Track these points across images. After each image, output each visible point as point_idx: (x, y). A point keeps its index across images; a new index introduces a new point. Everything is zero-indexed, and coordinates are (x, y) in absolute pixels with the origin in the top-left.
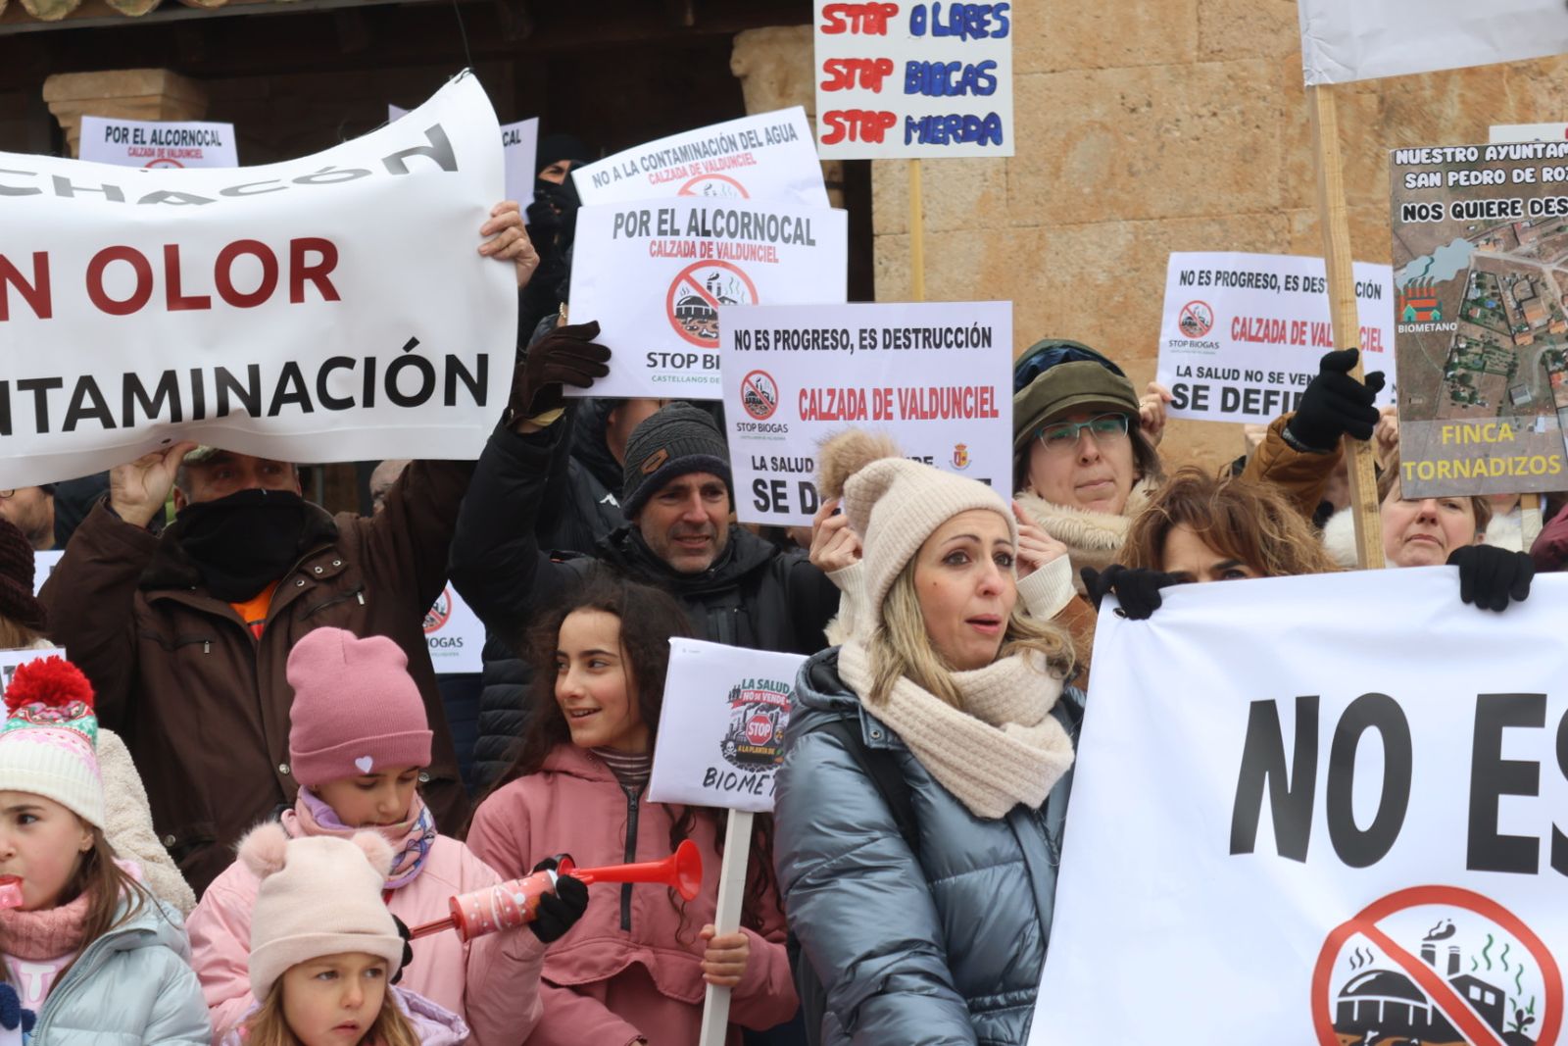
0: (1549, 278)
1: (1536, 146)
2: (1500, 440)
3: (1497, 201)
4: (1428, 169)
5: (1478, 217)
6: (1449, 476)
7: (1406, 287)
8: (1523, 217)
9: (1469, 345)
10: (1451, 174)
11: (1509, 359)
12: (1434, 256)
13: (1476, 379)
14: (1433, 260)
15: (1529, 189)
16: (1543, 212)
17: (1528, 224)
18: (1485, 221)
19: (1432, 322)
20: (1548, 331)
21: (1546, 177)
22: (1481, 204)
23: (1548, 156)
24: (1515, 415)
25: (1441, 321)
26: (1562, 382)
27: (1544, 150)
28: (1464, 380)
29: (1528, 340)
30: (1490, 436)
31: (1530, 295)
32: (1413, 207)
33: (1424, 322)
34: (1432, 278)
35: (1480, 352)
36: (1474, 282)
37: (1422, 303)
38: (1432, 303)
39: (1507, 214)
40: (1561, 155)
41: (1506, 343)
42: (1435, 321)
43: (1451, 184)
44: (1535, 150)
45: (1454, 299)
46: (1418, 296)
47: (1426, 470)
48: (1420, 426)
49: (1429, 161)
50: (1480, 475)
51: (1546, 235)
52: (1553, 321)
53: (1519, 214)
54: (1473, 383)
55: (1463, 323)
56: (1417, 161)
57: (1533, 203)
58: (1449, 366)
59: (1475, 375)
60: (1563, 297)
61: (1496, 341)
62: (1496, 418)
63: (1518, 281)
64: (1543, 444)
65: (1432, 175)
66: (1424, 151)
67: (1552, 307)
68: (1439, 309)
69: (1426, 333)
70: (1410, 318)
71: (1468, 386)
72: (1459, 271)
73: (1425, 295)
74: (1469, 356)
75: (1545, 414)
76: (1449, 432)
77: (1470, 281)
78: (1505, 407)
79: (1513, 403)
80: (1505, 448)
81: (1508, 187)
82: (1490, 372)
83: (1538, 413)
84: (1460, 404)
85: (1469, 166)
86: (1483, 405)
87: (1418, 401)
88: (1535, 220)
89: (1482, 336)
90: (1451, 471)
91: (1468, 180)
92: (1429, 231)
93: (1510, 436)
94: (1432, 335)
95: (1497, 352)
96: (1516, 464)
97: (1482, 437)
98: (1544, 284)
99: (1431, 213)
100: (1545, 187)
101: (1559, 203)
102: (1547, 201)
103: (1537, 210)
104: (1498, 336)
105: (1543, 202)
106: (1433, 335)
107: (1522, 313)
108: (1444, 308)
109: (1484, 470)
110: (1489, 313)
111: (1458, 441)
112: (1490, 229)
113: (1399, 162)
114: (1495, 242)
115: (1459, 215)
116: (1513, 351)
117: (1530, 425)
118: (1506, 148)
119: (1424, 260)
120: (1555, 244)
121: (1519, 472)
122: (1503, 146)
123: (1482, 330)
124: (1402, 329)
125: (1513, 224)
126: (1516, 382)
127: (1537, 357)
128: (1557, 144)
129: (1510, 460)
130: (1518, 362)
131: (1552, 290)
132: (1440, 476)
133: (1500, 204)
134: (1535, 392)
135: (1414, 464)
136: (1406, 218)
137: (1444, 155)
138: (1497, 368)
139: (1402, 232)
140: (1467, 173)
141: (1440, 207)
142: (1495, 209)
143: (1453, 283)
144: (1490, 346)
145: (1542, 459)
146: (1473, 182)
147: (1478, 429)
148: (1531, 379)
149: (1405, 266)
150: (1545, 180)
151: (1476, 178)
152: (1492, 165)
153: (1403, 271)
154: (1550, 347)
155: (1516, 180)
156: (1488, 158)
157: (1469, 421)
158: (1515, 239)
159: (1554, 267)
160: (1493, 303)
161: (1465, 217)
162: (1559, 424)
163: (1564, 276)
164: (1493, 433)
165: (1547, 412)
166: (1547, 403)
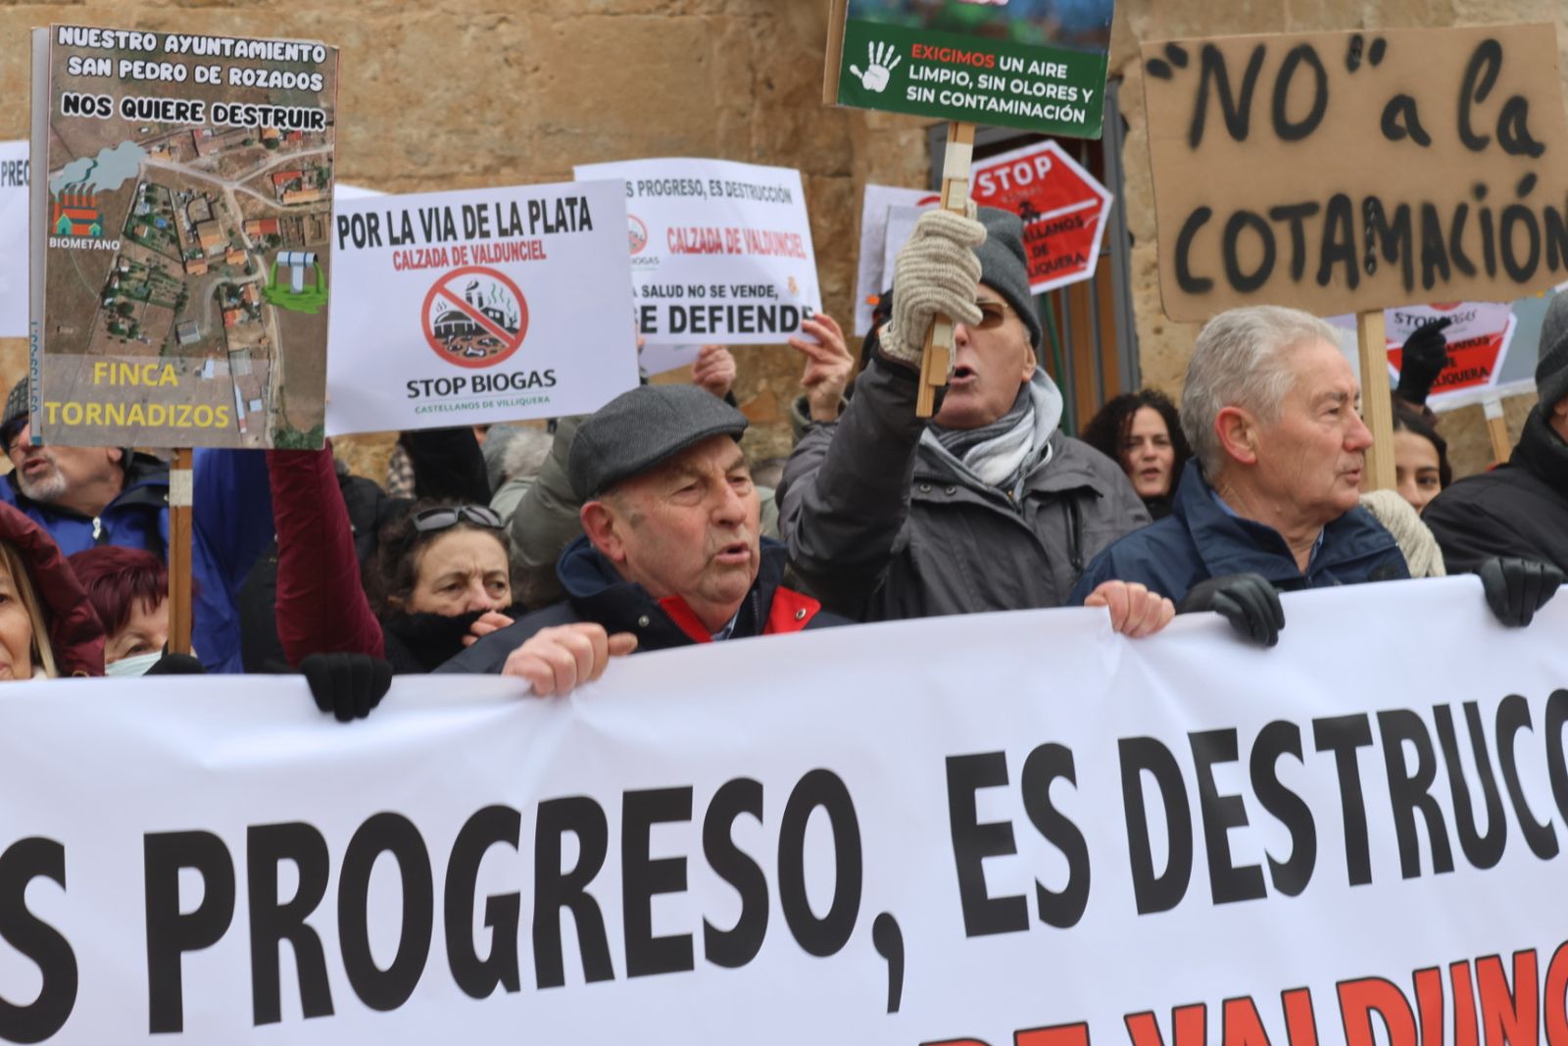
0: (230, 199)
1: (223, 41)
2: (162, 383)
3: (176, 102)
4: (97, 54)
5: (153, 118)
6: (99, 422)
7: (61, 193)
8: (203, 124)
9: (132, 269)
10: (123, 63)
11: (179, 290)
12: (98, 160)
13: (138, 309)
14: (95, 164)
15: (210, 92)
16: (228, 120)
17: (209, 133)
18: (160, 123)
19: (89, 237)
20: (225, 261)
21: (234, 79)
22: (157, 104)
23: (237, 54)
24: (180, 355)
25: (101, 237)
26: (237, 321)
27: (233, 47)
28: (124, 310)
29: (202, 269)
30: (151, 378)
31: (208, 216)
32: (76, 98)
33: (81, 237)
34: (94, 185)
35: (145, 278)
36: (143, 194)
38: (94, 215)
39: (186, 118)
40: (252, 56)
41: (176, 271)
42: (95, 237)
43: (122, 75)
44: (223, 47)
45: (119, 213)
46: (76, 204)
47: (72, 414)
48: (69, 360)
49: (98, 44)
50: (136, 424)
51: (230, 147)
52: (231, 249)
53: (201, 119)
54: (135, 314)
55: (127, 242)
56: (83, 43)
57: (217, 109)
58: (107, 291)
59: (138, 305)
60: (244, 223)
61: (165, 266)
62: (158, 358)
63: (193, 199)
64: (210, 392)
65: (100, 61)
66: (93, 32)
67: (231, 233)
68: (100, 222)
69: (82, 251)
70: (64, 230)
71: (129, 318)
72: (127, 180)
73: (84, 204)
74: (133, 282)
75: (215, 358)
76: (102, 369)
77: (138, 193)
78: (170, 347)
79: (179, 341)
80: (165, 394)
81: (189, 86)
82: (157, 303)
83: (207, 356)
84: (117, 338)
85: (145, 56)
86: (144, 340)
87: (68, 331)
88: (219, 128)
89: (148, 260)
90: (102, 416)
91: (143, 71)
92: (94, 127)
93: (174, 380)
94: (89, 254)
95: (165, 281)
96: (178, 414)
97: (141, 378)
98: (224, 205)
99: (97, 107)
100: (232, 91)
101: (247, 111)
102: (233, 108)
103: (221, 116)
104: (167, 261)
105: (228, 109)
106: (91, 253)
107: (197, 237)
108: (105, 223)
109: (141, 419)
110: (158, 234)
111: (113, 381)
112: (165, 134)
113: (62, 41)
114: (171, 150)
115: (131, 113)
116: (182, 280)
117: (198, 368)
118: (189, 39)
119: (85, 163)
120: (239, 159)
121: (181, 423)
122: (186, 37)
123: (148, 253)
124: (53, 242)
125: (192, 131)
126: (184, 317)
127: (211, 290)
128: (249, 42)
129: (172, 408)
130: (188, 293)
131: (232, 213)
132: (89, 422)
133: (179, 105)
134: (206, 331)
135: (58, 404)
136: (67, 110)
137: (116, 39)
138: (163, 298)
139: (62, 126)
140: (142, 64)
141: (108, 101)
142: (172, 111)
143: (118, 194)
144: (156, 272)
145: (208, 409)
146: (149, 76)
147: (137, 369)
148: (202, 315)
149: (62, 167)
150: (232, 83)
151: (153, 71)
152: (171, 58)
153: (60, 173)
154: (224, 279)
155: (198, 79)
156: (167, 49)
157: (127, 358)
158: (193, 148)
159: (237, 186)
160: (163, 222)
161: (138, 117)
162: (231, 370)
163: (250, 197)
164: (154, 375)
165: (217, 355)
166: (218, 345)
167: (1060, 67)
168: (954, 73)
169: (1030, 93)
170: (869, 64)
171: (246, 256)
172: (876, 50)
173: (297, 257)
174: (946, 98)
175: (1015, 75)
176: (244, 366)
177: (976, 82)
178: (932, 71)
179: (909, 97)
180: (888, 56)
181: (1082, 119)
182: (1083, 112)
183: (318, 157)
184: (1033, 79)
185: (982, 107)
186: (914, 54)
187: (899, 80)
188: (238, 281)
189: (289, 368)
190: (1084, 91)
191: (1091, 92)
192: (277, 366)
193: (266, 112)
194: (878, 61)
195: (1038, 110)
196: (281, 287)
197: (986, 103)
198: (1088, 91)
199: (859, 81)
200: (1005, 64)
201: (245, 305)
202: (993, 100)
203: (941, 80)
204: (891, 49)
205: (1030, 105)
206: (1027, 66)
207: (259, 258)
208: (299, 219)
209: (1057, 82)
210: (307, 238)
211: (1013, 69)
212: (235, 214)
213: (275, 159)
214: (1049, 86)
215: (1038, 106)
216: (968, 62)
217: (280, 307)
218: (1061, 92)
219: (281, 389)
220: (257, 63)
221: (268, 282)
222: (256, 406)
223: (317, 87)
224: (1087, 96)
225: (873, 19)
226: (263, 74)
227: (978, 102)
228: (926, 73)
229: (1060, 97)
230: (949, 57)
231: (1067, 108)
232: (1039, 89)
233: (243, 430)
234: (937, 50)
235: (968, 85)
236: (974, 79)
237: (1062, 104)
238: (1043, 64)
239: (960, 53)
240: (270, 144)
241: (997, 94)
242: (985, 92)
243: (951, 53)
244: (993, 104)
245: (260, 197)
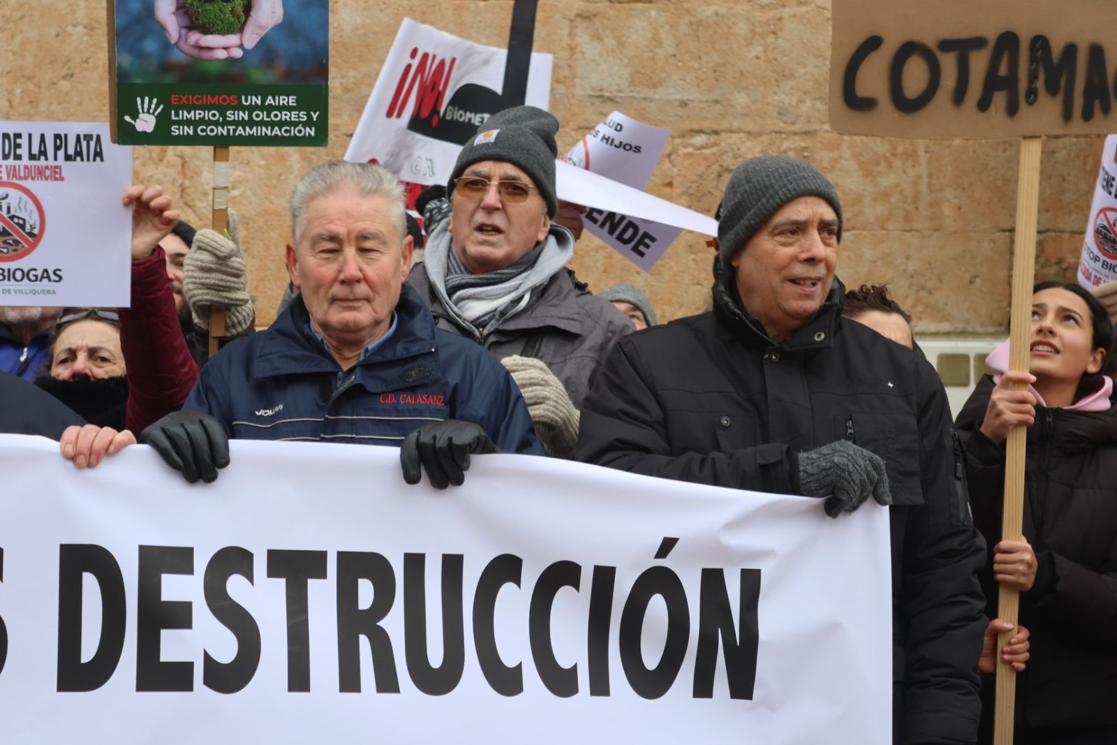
167: (291, 98)
168: (206, 112)
169: (269, 119)
170: (139, 113)
172: (142, 103)
174: (203, 130)
175: (256, 107)
177: (224, 116)
178: (189, 113)
179: (173, 134)
180: (153, 106)
181: (313, 134)
182: (313, 129)
184: (270, 109)
185: (231, 134)
186: (173, 103)
187: (163, 122)
190: (312, 113)
191: (318, 113)
194: (146, 110)
195: (276, 131)
197: (235, 131)
198: (315, 114)
199: (134, 126)
200: (246, 101)
202: (240, 128)
203: (197, 119)
204: (155, 101)
205: (269, 128)
206: (263, 101)
209: (290, 109)
211: (253, 104)
214: (284, 113)
215: (276, 128)
216: (217, 103)
218: (293, 116)
224: (315, 117)
225: (138, 81)
227: (228, 130)
228: (185, 115)
229: (293, 119)
230: (201, 101)
231: (300, 127)
232: (276, 116)
234: (190, 97)
235: (218, 119)
236: (223, 115)
237: (295, 124)
238: (277, 98)
239: (209, 97)
241: (243, 123)
242: (234, 123)
243: (202, 99)
244: (240, 131)
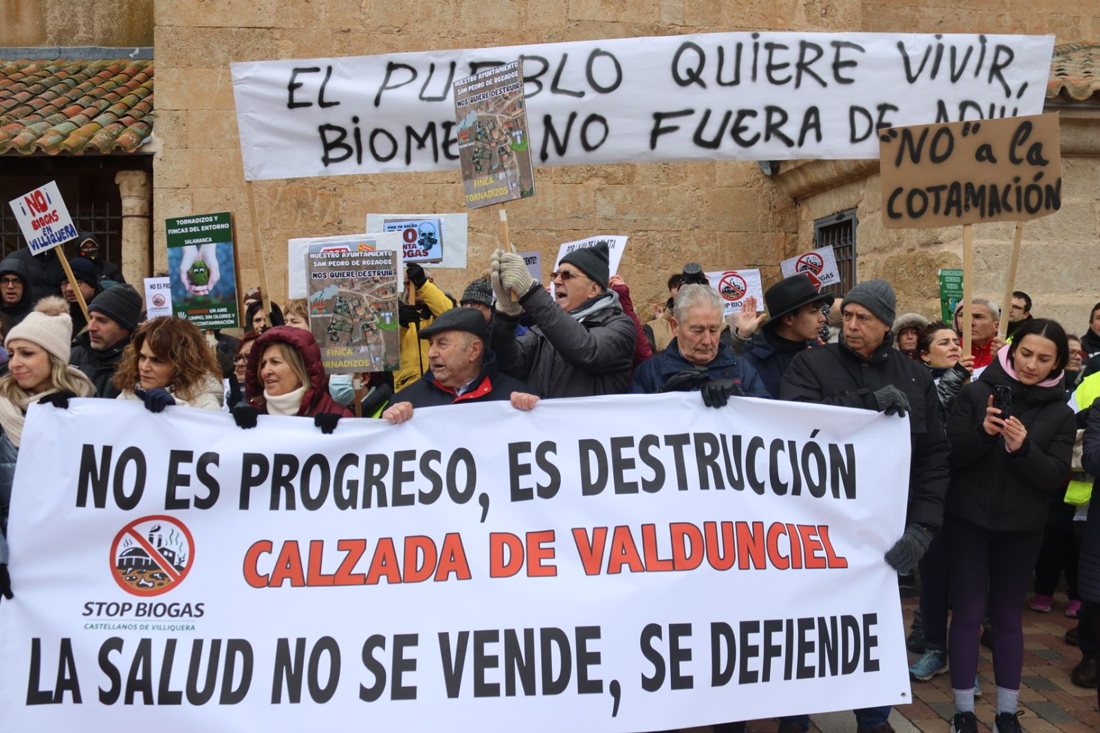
0: (365, 299)
1: (360, 253)
2: (348, 354)
4: (321, 260)
5: (339, 277)
7: (314, 302)
8: (355, 277)
9: (337, 321)
11: (351, 327)
12: (325, 290)
14: (323, 292)
15: (357, 268)
16: (363, 276)
17: (357, 280)
18: (342, 279)
20: (365, 317)
21: (364, 263)
22: (341, 273)
23: (364, 256)
24: (353, 346)
25: (327, 313)
26: (369, 335)
27: (363, 254)
28: (335, 334)
29: (358, 320)
31: (358, 304)
32: (316, 274)
33: (322, 314)
34: (324, 298)
35: (341, 324)
37: (320, 307)
38: (323, 307)
39: (350, 276)
40: (368, 256)
41: (350, 321)
42: (325, 313)
43: (330, 265)
45: (331, 306)
46: (318, 304)
49: (322, 257)
50: (341, 367)
51: (364, 284)
52: (366, 314)
54: (338, 335)
55: (334, 314)
56: (317, 257)
57: (359, 273)
58: (330, 329)
59: (339, 332)
60: (370, 305)
62: (346, 347)
63: (354, 300)
64: (363, 356)
65: (323, 262)
66: (320, 254)
67: (366, 309)
68: (326, 309)
69: (321, 318)
70: (316, 312)
71: (336, 336)
72: (333, 296)
73: (321, 304)
74: (336, 326)
76: (330, 352)
77: (337, 300)
78: (349, 344)
79: (351, 340)
80: (350, 357)
81: (350, 267)
82: (344, 331)
83: (361, 345)
84: (334, 342)
85: (336, 259)
86: (342, 342)
88: (360, 278)
89: (341, 319)
90: (330, 365)
91: (336, 264)
92: (322, 282)
93: (351, 353)
94: (323, 318)
95: (347, 324)
96: (353, 363)
97: (341, 354)
98: (363, 301)
99: (323, 276)
100: (363, 267)
101: (369, 272)
103: (360, 275)
104: (347, 319)
105: (363, 272)
107: (355, 311)
108: (327, 309)
109: (342, 365)
110: (344, 311)
111: (333, 356)
112: (344, 281)
113: (311, 258)
114: (346, 286)
115: (333, 276)
116: (352, 324)
117: (358, 349)
118: (349, 253)
119: (320, 292)
120: (367, 287)
121: (355, 366)
123: (341, 317)
125: (352, 280)
126: (353, 335)
127: (361, 326)
128: (367, 252)
129: (352, 361)
130: (354, 328)
133: (347, 273)
134: (360, 338)
136: (314, 277)
137: (327, 255)
138: (347, 330)
139: (313, 282)
141: (326, 274)
142: (345, 275)
143: (331, 300)
144: (344, 322)
145: (362, 361)
146: (338, 265)
147: (340, 351)
148: (358, 333)
149: (314, 294)
151: (339, 263)
152: (344, 259)
153: (313, 296)
154: (365, 322)
155: (353, 264)
156: (343, 256)
157: (337, 348)
158: (352, 285)
159: (367, 295)
160: (345, 307)
161: (335, 277)
162: (369, 349)
163: (371, 298)
164: (345, 352)
165: (364, 345)
166: (364, 342)
171: (371, 315)
173: (387, 314)
176: (373, 347)
183: (392, 284)
188: (369, 323)
189: (387, 347)
192: (383, 347)
193: (374, 272)
196: (383, 324)
201: (372, 330)
207: (375, 316)
208: (387, 303)
210: (390, 308)
212: (367, 303)
213: (378, 286)
217: (383, 329)
219: (385, 354)
220: (371, 258)
221: (378, 322)
222: (377, 359)
223: (390, 263)
226: (373, 261)
233: (374, 366)
240: (376, 281)
245: (375, 298)
